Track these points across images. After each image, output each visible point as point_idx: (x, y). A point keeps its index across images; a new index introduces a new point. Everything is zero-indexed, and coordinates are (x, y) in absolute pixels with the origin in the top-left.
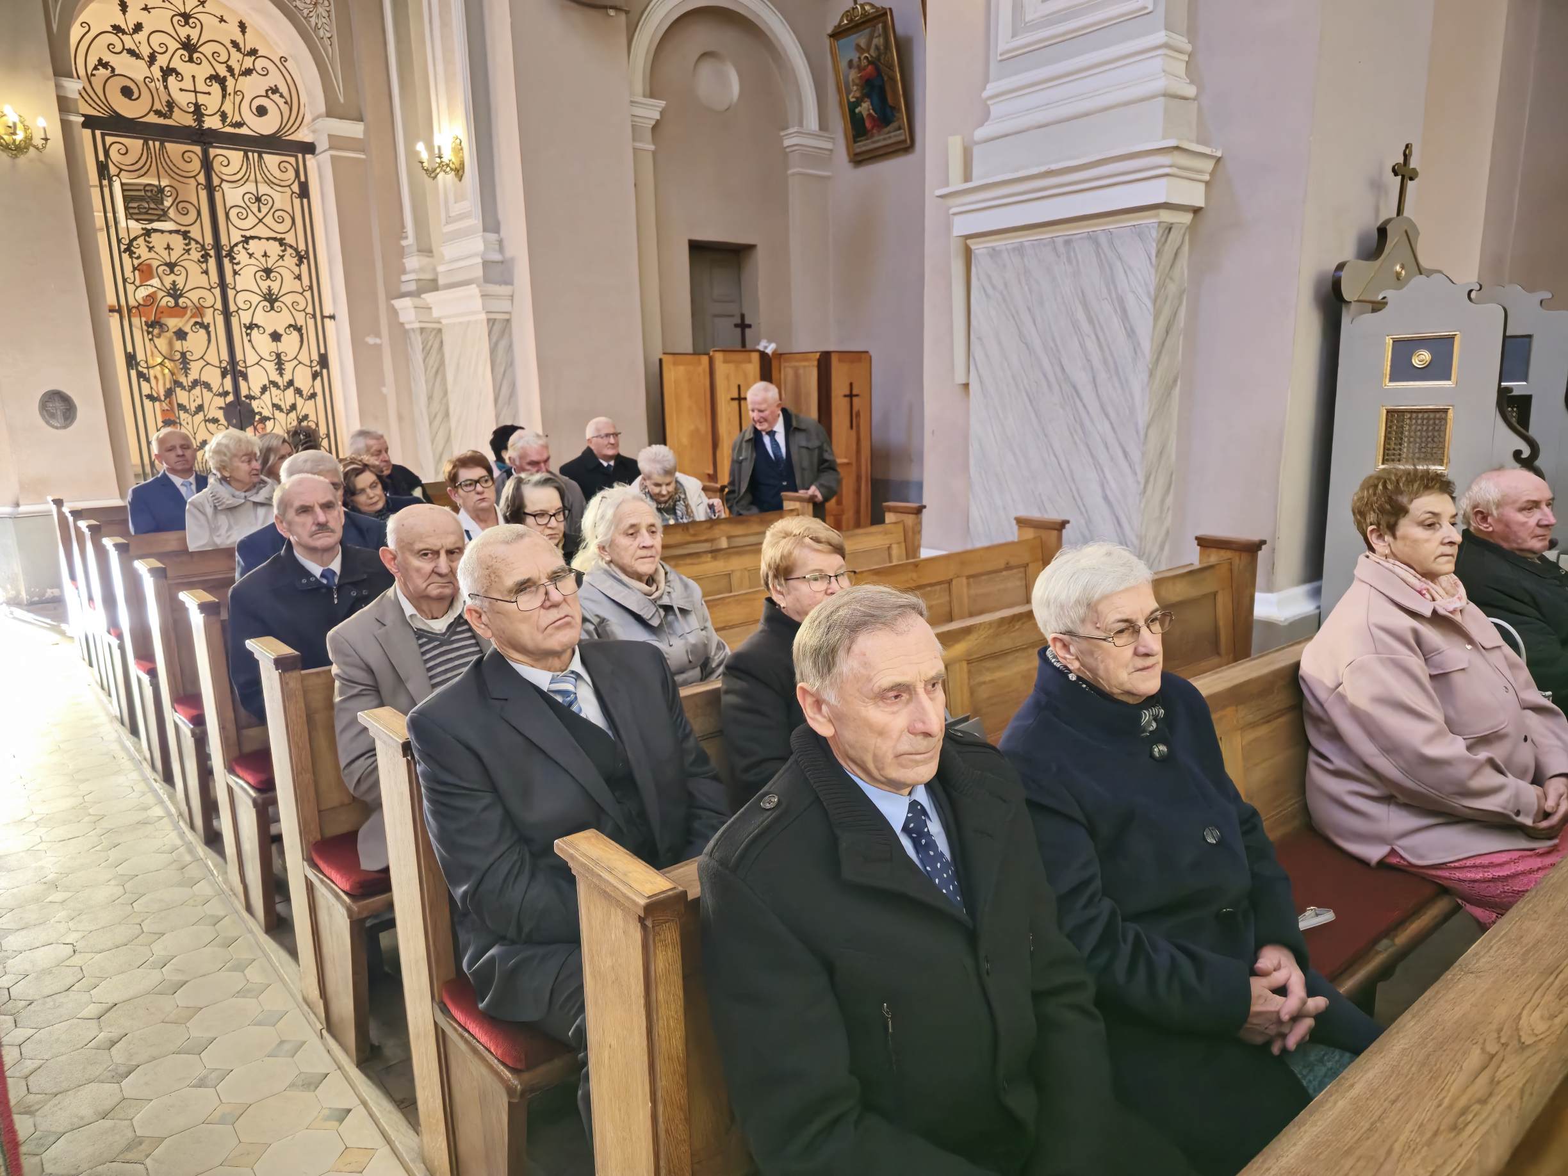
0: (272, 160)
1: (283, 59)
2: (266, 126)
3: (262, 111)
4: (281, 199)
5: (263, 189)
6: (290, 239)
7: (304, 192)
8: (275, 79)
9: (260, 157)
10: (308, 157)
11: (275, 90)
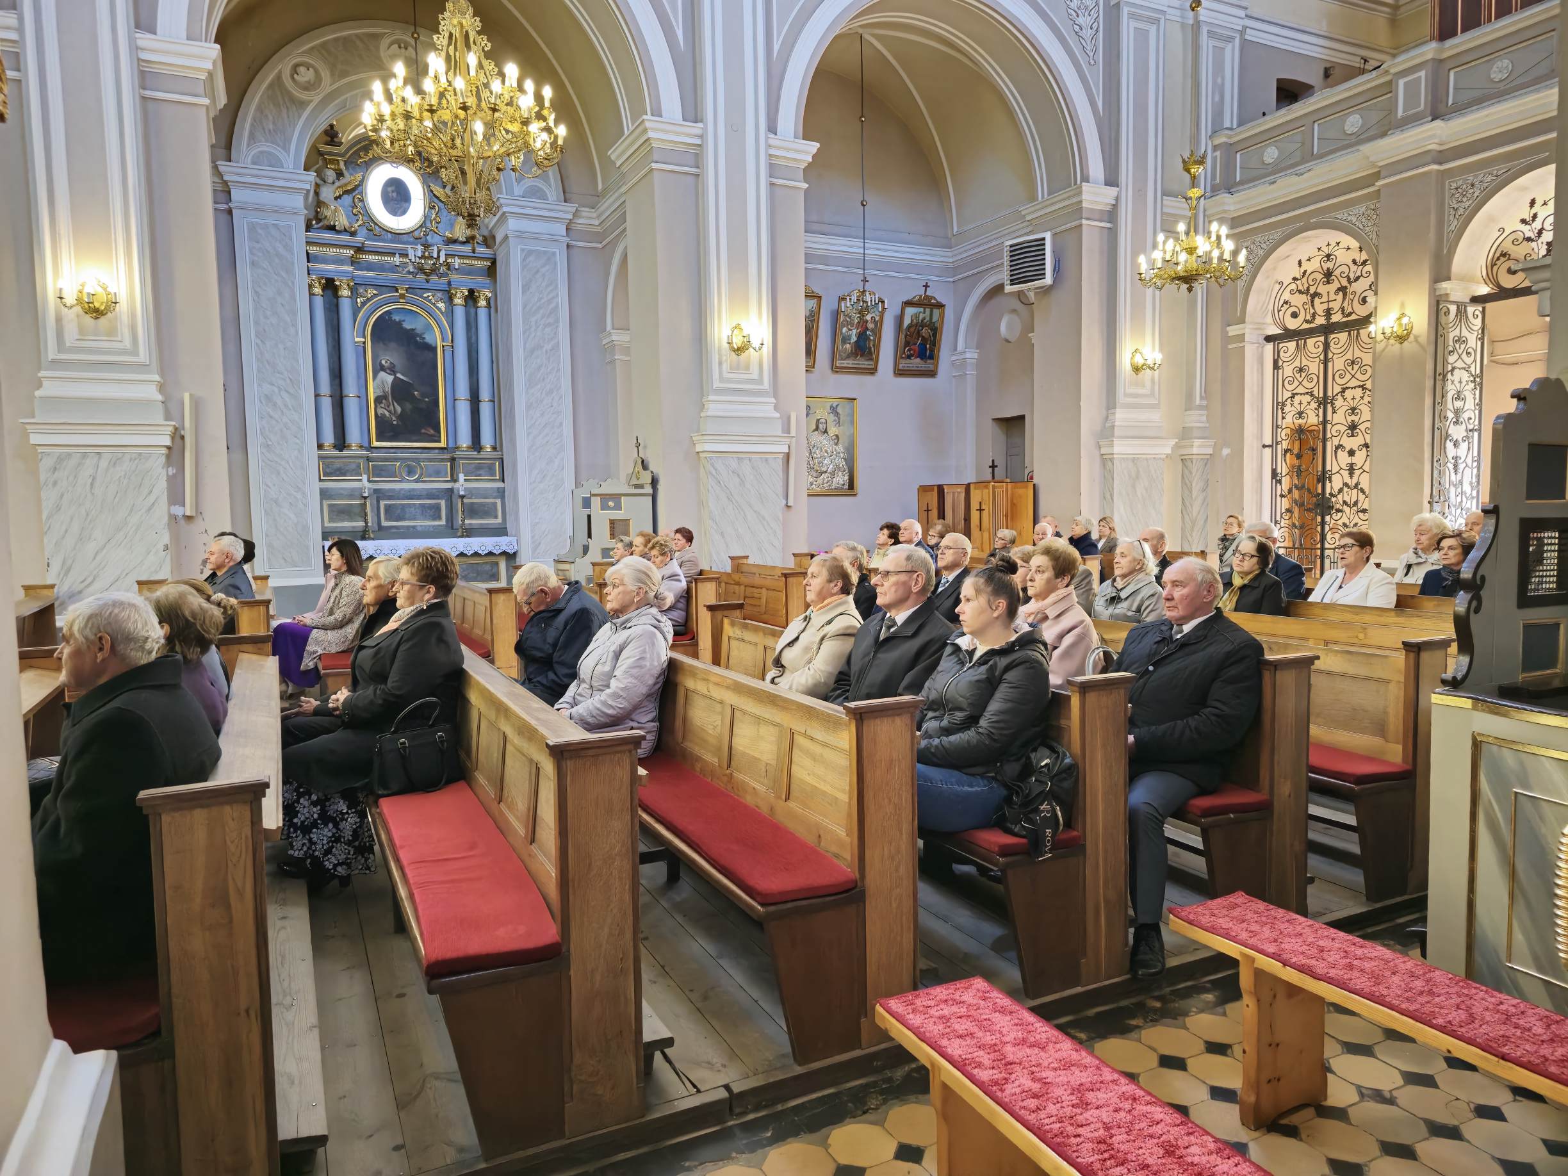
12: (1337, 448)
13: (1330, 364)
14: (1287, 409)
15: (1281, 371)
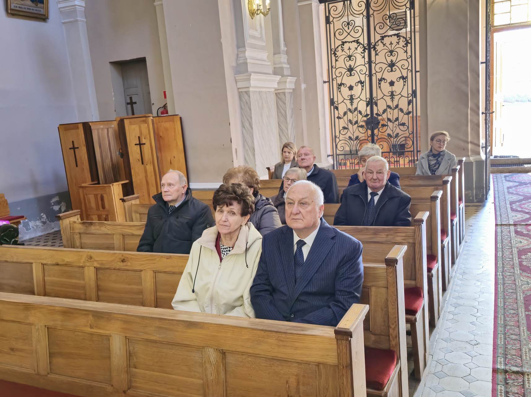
12: (380, 80)
13: (371, 19)
14: (339, 53)
15: (332, 25)
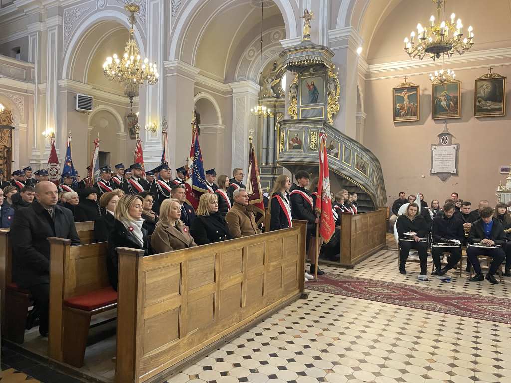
0: (5, 130)
1: (11, 111)
2: (5, 124)
3: (5, 121)
4: (7, 138)
5: (3, 135)
6: (7, 145)
7: (11, 136)
8: (8, 115)
9: (3, 130)
10: (13, 130)
11: (8, 117)
